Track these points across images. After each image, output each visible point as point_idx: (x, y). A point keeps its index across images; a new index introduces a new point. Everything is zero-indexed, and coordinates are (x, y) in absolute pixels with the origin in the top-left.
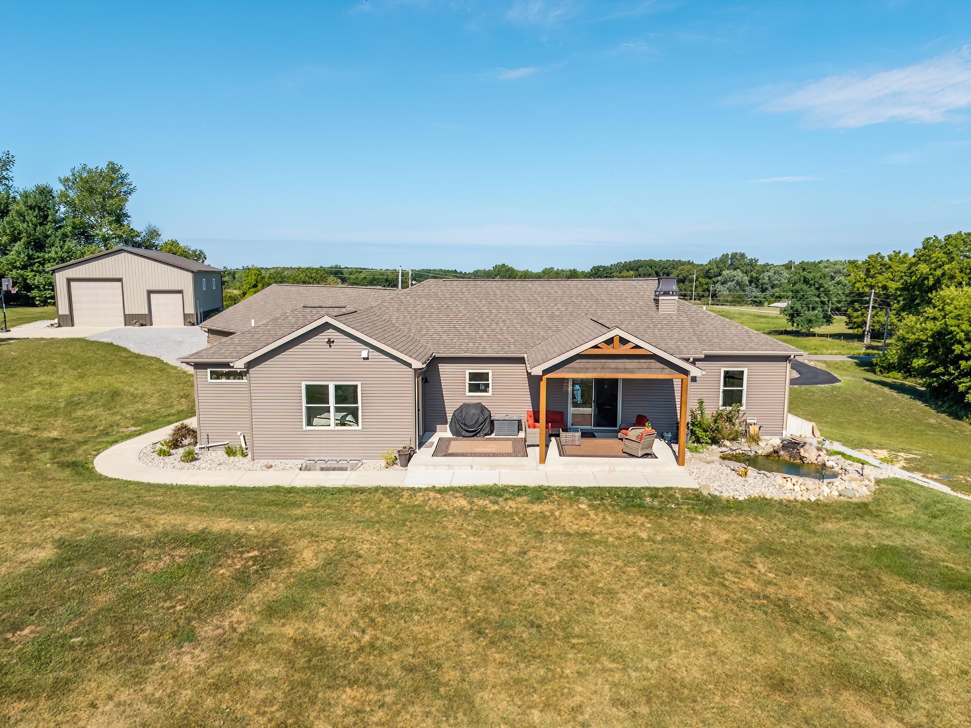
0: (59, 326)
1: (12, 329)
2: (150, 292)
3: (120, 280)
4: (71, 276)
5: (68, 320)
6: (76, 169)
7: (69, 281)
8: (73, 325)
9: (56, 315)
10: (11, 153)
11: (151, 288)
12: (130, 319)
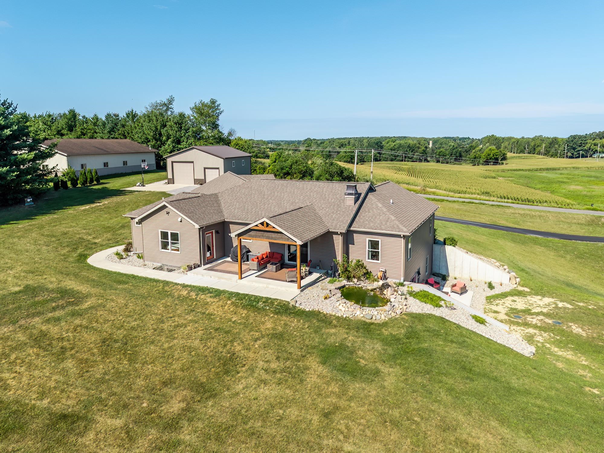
0: (168, 184)
1: (146, 185)
2: (205, 168)
3: (192, 162)
4: (173, 160)
5: (171, 181)
6: (197, 103)
7: (172, 162)
8: (174, 183)
9: (166, 178)
10: (173, 97)
11: (206, 167)
12: (197, 181)
